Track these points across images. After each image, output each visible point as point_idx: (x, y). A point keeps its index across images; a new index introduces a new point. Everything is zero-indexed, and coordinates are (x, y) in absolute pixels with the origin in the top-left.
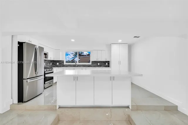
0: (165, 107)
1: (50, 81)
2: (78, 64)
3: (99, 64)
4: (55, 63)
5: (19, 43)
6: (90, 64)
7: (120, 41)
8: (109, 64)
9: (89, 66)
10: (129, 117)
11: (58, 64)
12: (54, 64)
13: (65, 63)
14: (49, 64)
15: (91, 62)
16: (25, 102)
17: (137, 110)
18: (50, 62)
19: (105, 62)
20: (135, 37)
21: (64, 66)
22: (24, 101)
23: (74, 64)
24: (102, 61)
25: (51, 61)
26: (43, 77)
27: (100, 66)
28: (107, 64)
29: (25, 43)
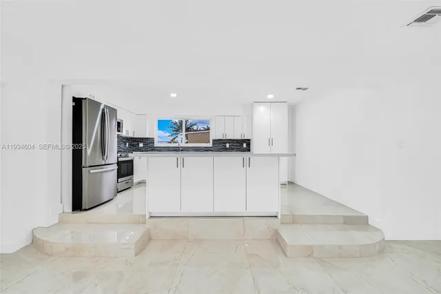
0: (345, 217)
1: (128, 178)
2: (184, 145)
3: (228, 145)
4: (135, 143)
5: (75, 99)
6: (210, 145)
7: (270, 97)
8: (249, 145)
9: (207, 150)
10: (277, 233)
11: (141, 145)
12: (133, 145)
13: (156, 144)
14: (122, 146)
15: (211, 142)
16: (86, 210)
17: (293, 223)
18: (125, 140)
19: (240, 142)
20: (298, 89)
21: (154, 149)
22: (83, 208)
23: (176, 145)
24: (234, 140)
25: (128, 139)
26: (115, 167)
27: (231, 149)
28: (245, 145)
29: (86, 99)
